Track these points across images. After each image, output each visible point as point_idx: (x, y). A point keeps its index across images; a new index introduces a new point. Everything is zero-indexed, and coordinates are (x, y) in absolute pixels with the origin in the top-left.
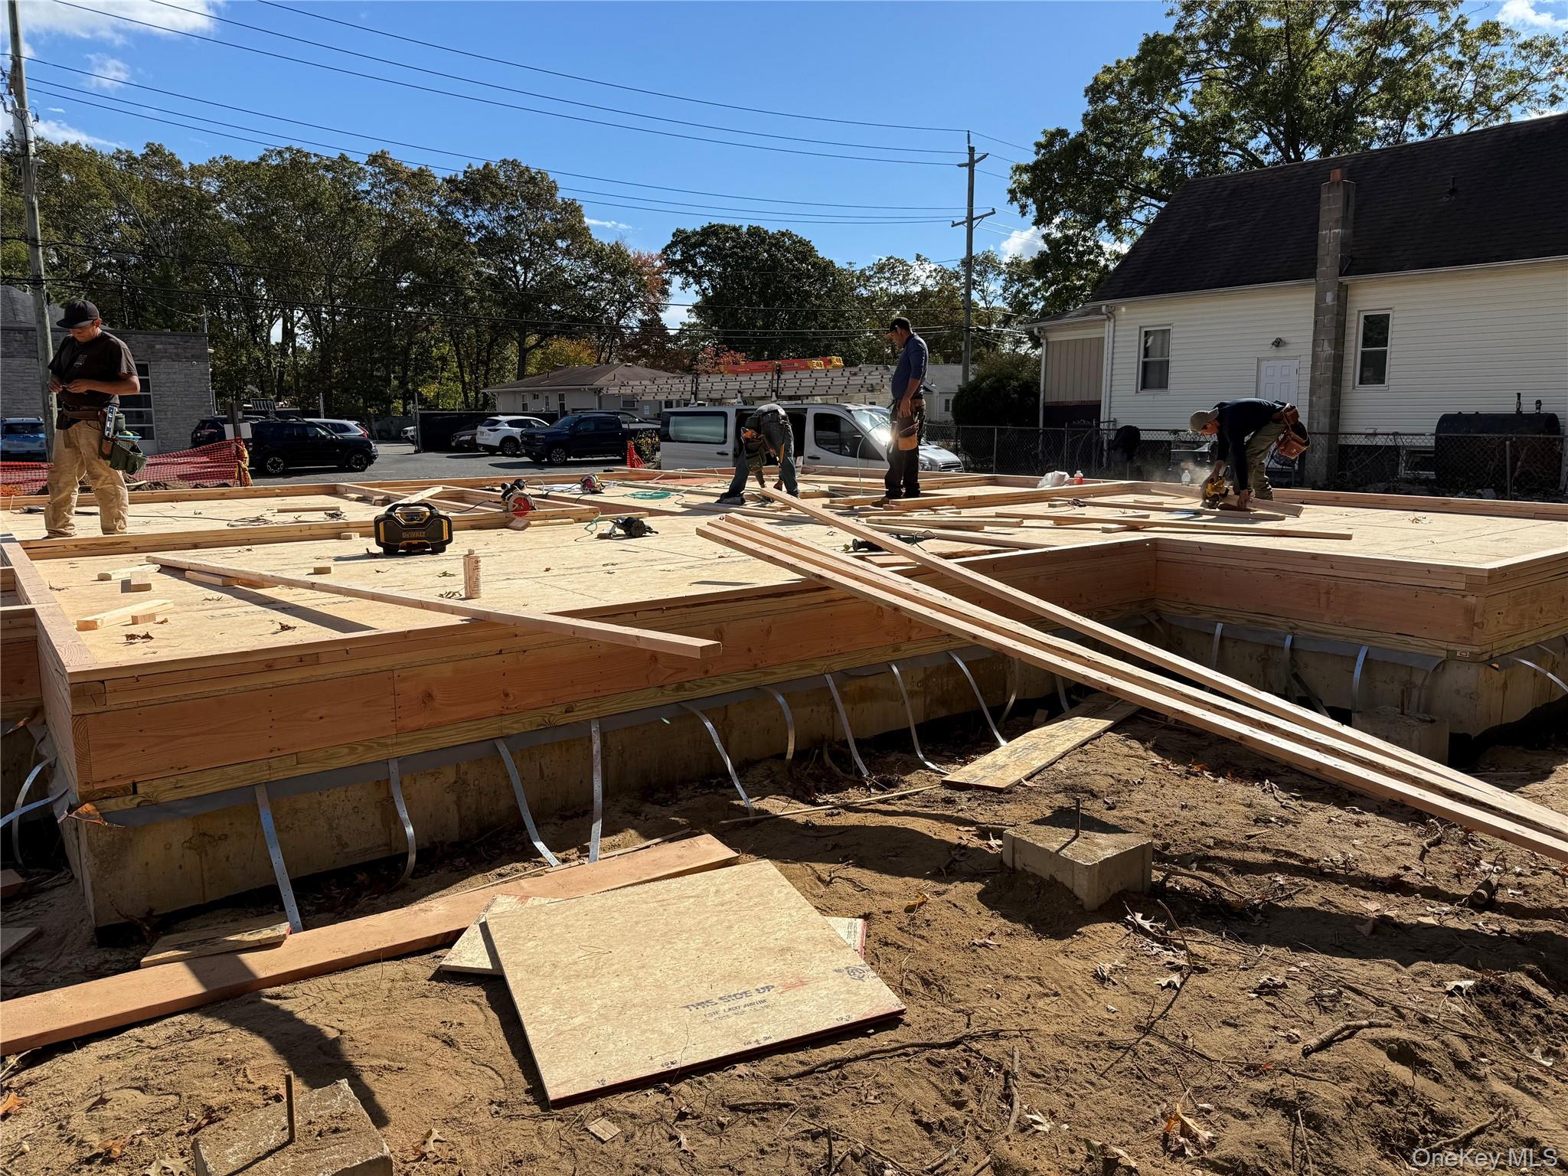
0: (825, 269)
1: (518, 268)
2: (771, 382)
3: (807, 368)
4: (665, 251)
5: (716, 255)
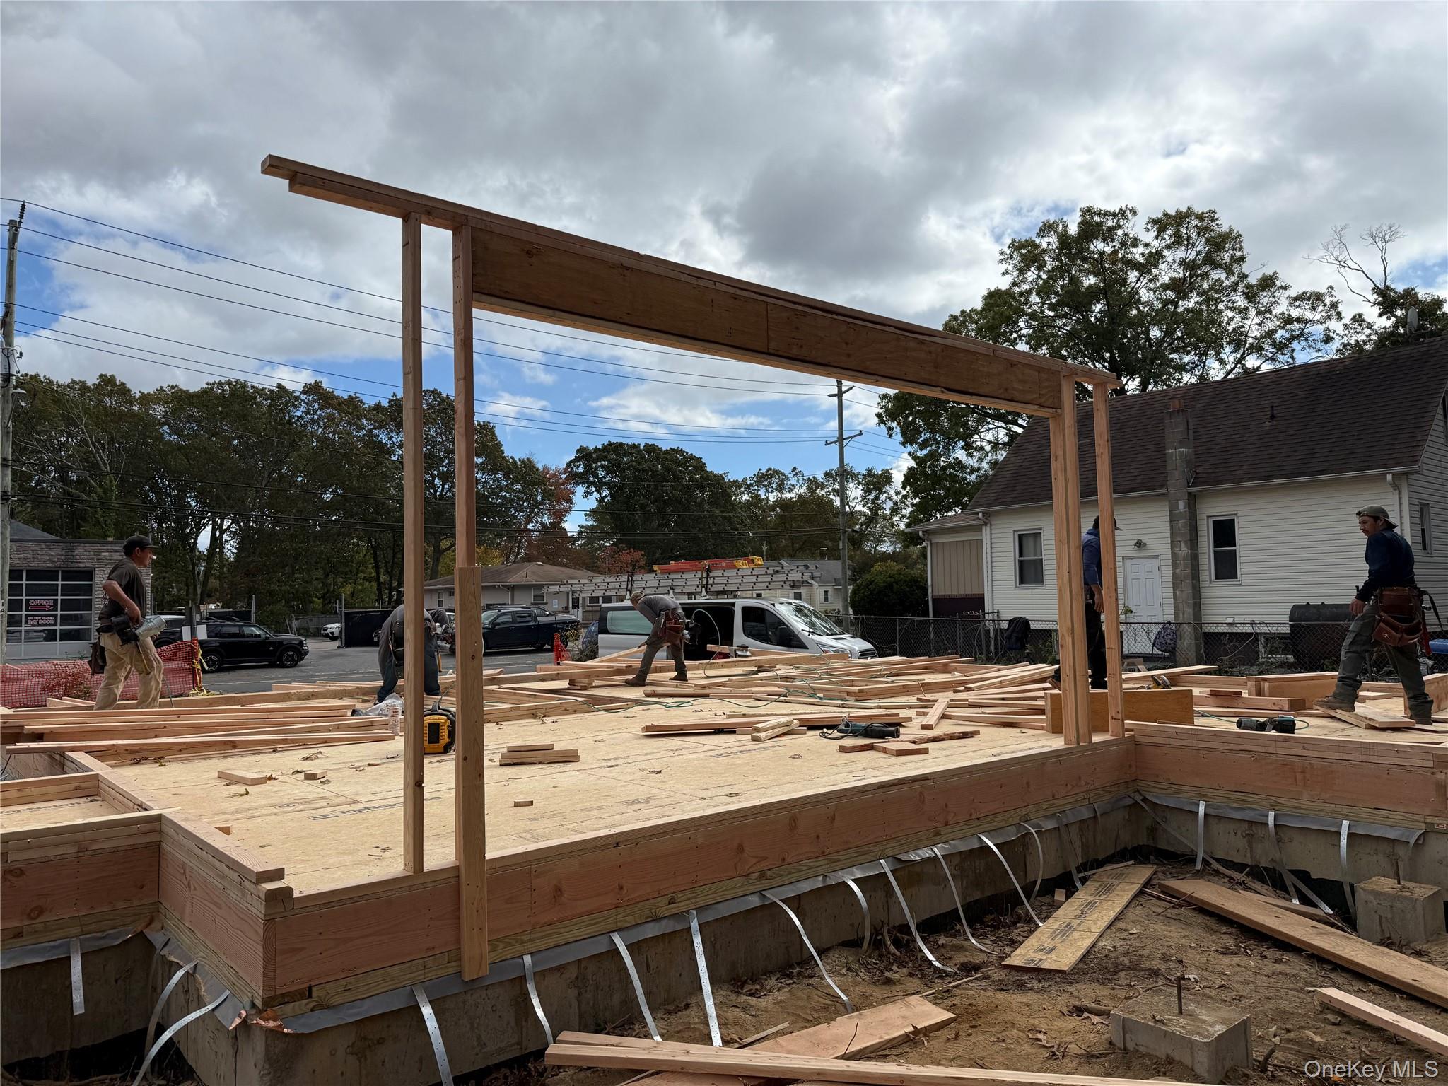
0: (716, 481)
1: (437, 481)
2: (701, 579)
4: (569, 465)
5: (615, 468)
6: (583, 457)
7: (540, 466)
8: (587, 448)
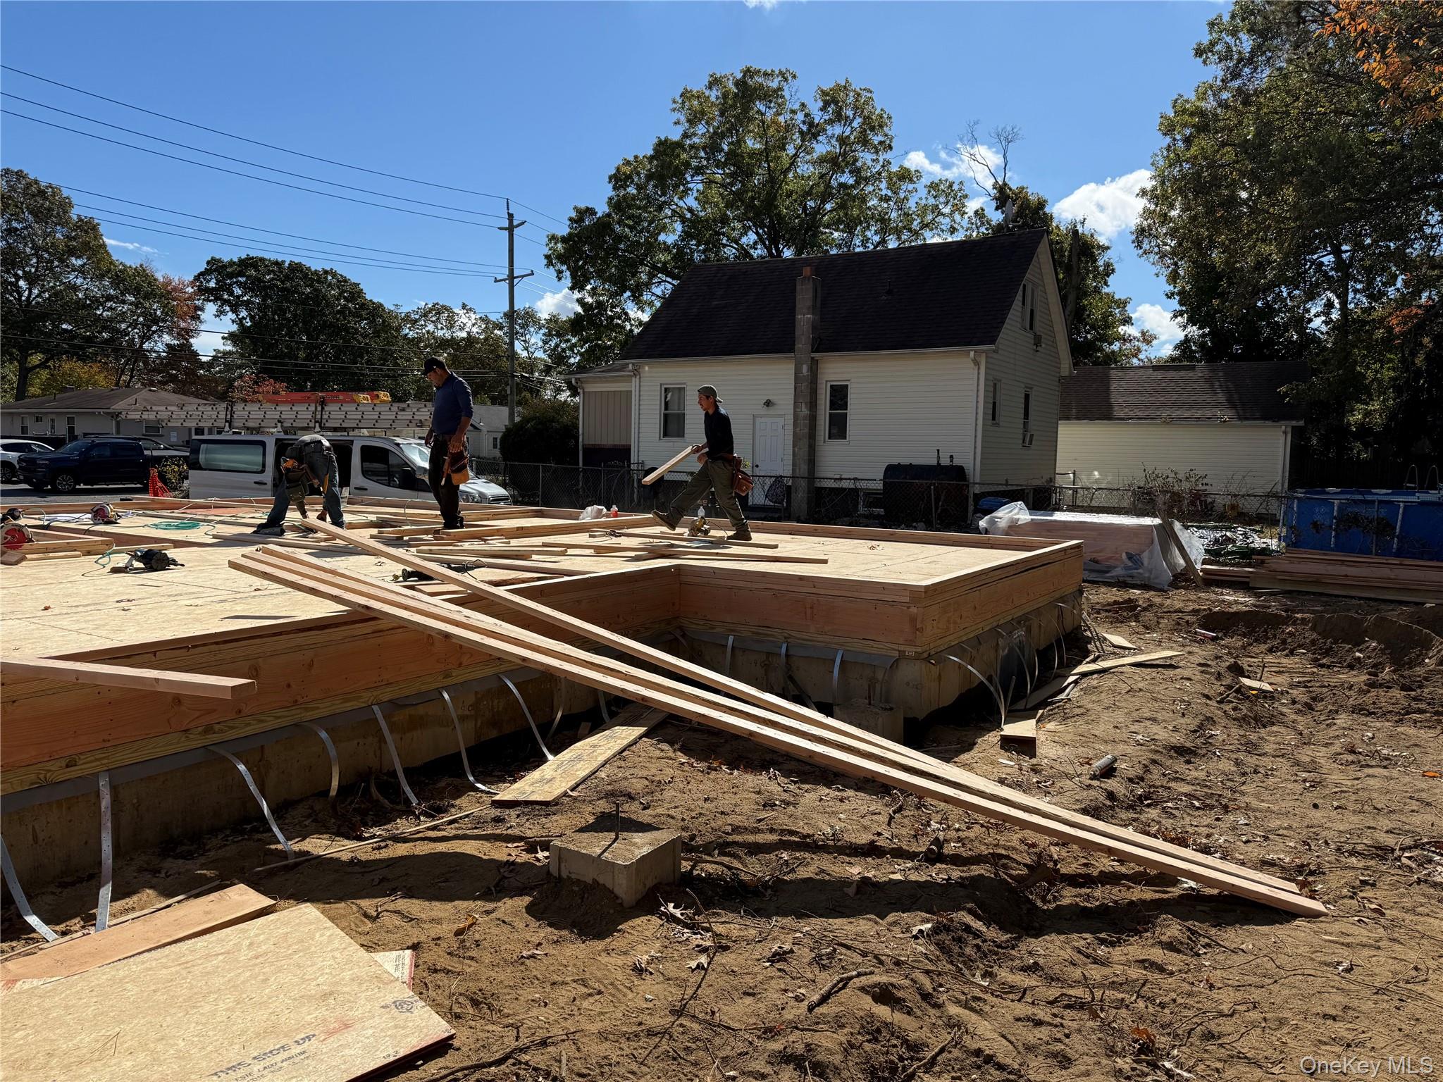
0: (375, 311)
1: (22, 283)
2: (315, 412)
3: (353, 401)
4: (197, 278)
5: (254, 286)
6: (215, 270)
7: (159, 277)
8: (220, 260)
